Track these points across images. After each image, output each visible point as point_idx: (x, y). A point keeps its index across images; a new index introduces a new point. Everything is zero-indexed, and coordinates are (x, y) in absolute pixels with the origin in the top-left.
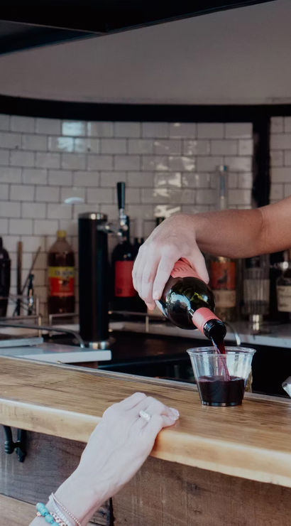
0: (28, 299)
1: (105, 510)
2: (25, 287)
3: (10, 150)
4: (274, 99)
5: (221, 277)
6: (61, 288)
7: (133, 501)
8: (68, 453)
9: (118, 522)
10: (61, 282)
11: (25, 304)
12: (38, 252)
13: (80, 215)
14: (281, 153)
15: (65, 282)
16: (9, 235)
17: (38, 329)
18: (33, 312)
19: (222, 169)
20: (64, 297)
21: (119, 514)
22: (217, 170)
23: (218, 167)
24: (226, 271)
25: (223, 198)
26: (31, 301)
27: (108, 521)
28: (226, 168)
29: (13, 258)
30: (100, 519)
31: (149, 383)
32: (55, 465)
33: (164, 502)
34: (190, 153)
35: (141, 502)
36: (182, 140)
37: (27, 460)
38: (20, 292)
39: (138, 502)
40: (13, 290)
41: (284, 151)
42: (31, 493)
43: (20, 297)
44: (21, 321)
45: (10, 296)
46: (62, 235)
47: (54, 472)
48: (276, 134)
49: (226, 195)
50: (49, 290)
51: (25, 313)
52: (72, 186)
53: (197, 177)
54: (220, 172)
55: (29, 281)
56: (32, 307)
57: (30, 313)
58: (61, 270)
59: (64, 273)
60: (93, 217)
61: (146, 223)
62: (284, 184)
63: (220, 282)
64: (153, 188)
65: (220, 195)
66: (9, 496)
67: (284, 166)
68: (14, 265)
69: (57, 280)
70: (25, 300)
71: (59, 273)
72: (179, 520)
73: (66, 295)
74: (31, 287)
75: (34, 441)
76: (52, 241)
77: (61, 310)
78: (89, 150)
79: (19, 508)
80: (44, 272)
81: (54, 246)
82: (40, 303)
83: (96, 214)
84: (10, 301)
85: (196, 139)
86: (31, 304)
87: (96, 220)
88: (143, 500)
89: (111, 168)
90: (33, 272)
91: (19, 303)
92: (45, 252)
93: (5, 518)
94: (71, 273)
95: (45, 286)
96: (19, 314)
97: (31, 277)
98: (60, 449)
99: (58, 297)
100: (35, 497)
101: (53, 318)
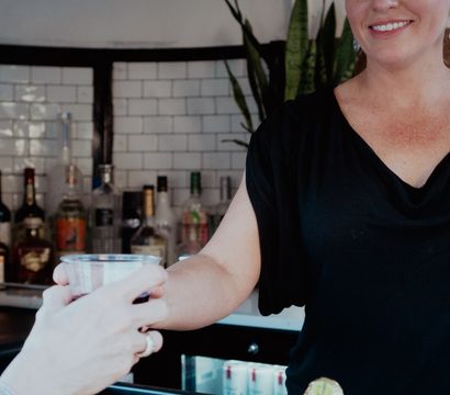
4: (116, 43)
5: (69, 238)
14: (124, 101)
19: (64, 116)
22: (59, 120)
23: (60, 115)
24: (75, 230)
25: (65, 148)
28: (69, 116)
41: (127, 99)
48: (119, 80)
49: (70, 146)
54: (63, 120)
62: (128, 135)
63: (68, 242)
65: (63, 146)
67: (127, 116)
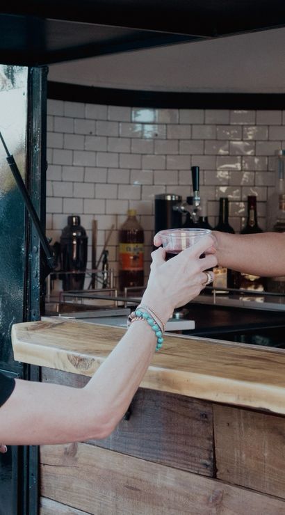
0: (103, 274)
1: (208, 463)
2: (99, 262)
3: (85, 135)
6: (131, 263)
7: (236, 455)
8: (173, 411)
9: (221, 473)
10: (132, 258)
11: (100, 278)
12: (111, 230)
13: (156, 196)
15: (135, 258)
16: (83, 214)
17: (115, 300)
18: (108, 285)
19: (281, 153)
20: (134, 271)
21: (222, 466)
22: (276, 155)
23: (277, 151)
25: (281, 180)
26: (106, 275)
27: (212, 473)
28: (284, 152)
29: (89, 234)
30: (203, 470)
31: (253, 349)
32: (159, 422)
33: (266, 455)
34: (250, 138)
35: (244, 456)
36: (242, 126)
37: (131, 418)
38: (94, 267)
39: (241, 454)
40: (89, 265)
42: (136, 447)
43: (94, 271)
44: (95, 293)
45: (87, 271)
46: (132, 214)
47: (159, 429)
50: (120, 264)
51: (99, 286)
52: (141, 169)
53: (256, 160)
54: (279, 156)
55: (103, 256)
56: (106, 280)
57: (104, 286)
58: (132, 246)
59: (135, 249)
60: (169, 198)
61: (211, 203)
64: (216, 170)
65: (280, 178)
66: (114, 451)
68: (90, 242)
69: (128, 256)
70: (100, 274)
71: (130, 249)
72: (281, 471)
73: (136, 269)
74: (105, 261)
75: (140, 401)
76: (123, 220)
77: (131, 284)
78: (156, 135)
79: (125, 461)
80: (115, 248)
81: (125, 224)
82: (114, 277)
83: (172, 195)
84: (87, 275)
85: (255, 125)
86: (105, 278)
87: (172, 201)
88: (245, 453)
89: (177, 153)
90: (107, 249)
91: (94, 276)
92: (116, 230)
93: (110, 471)
94: (141, 249)
95: (116, 261)
96: (93, 288)
97: (105, 253)
98: (165, 408)
99: (128, 271)
100: (139, 451)
101: (128, 291)
